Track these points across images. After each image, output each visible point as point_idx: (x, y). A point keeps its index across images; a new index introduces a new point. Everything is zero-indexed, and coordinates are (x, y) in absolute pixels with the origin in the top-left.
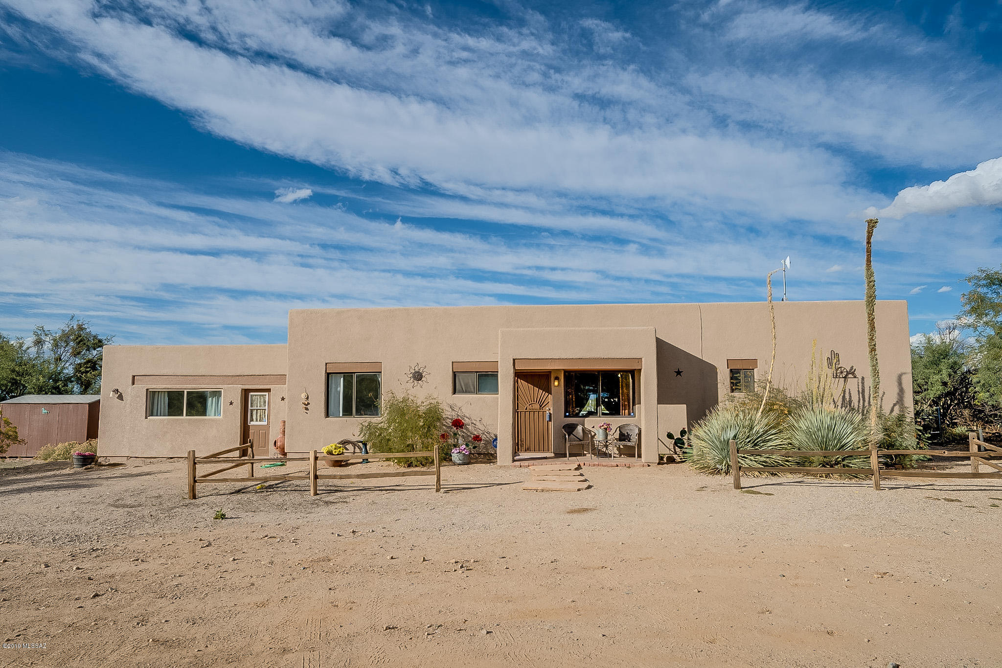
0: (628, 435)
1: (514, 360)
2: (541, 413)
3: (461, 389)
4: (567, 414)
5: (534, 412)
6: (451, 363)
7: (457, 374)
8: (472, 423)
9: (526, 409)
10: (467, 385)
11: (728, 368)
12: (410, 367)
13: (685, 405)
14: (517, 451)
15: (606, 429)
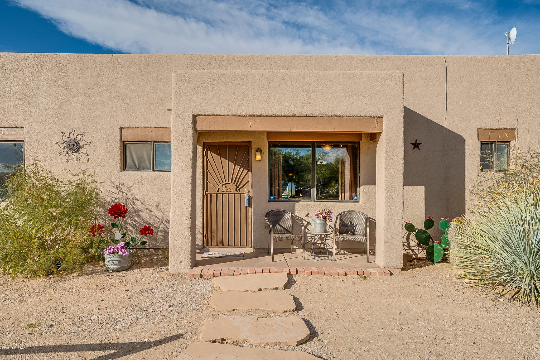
0: (352, 225)
1: (195, 117)
2: (237, 197)
3: (133, 164)
4: (272, 197)
5: (229, 194)
6: (119, 130)
7: (128, 145)
8: (146, 209)
9: (218, 191)
10: (141, 159)
11: (478, 140)
12: (64, 134)
13: (424, 186)
14: (205, 245)
15: (325, 218)
